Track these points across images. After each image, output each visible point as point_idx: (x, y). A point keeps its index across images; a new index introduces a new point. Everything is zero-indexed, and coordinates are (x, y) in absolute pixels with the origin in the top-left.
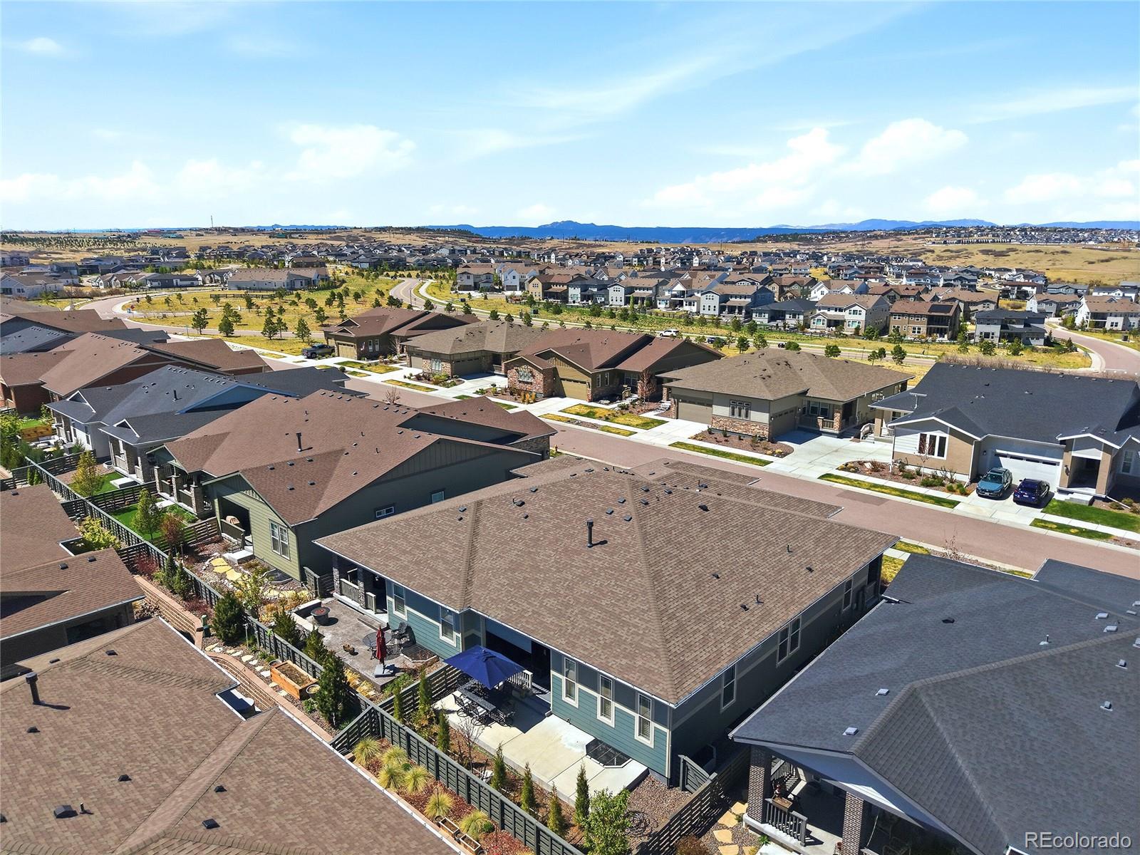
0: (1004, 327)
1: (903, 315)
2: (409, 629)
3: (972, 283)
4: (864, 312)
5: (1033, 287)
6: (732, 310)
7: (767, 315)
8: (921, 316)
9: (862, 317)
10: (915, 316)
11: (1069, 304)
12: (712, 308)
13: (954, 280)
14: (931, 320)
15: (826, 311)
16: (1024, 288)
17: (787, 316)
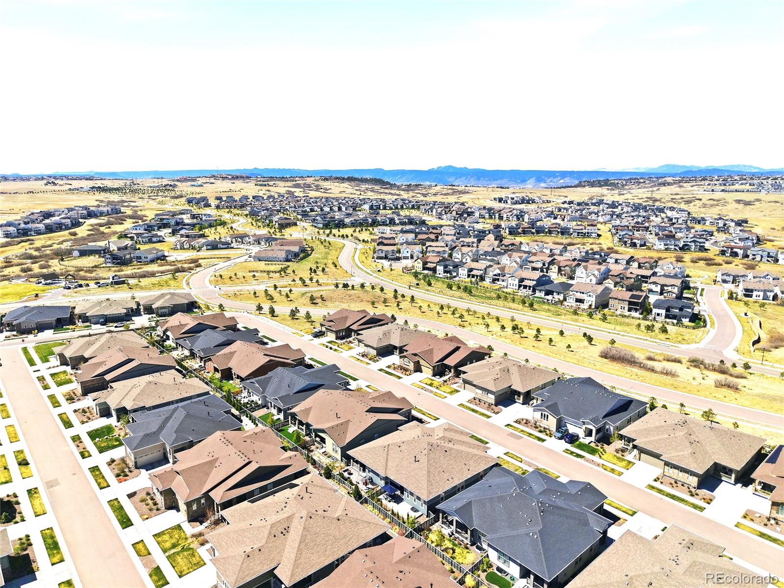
0: (668, 310)
1: (616, 299)
2: (371, 478)
3: (702, 244)
4: (594, 296)
5: (741, 249)
6: (525, 287)
7: (544, 292)
8: (625, 301)
9: (594, 299)
10: (622, 300)
11: (741, 276)
12: (514, 285)
13: (690, 242)
14: (630, 303)
15: (575, 293)
16: (735, 250)
17: (555, 294)
